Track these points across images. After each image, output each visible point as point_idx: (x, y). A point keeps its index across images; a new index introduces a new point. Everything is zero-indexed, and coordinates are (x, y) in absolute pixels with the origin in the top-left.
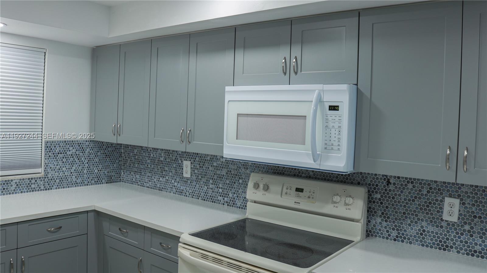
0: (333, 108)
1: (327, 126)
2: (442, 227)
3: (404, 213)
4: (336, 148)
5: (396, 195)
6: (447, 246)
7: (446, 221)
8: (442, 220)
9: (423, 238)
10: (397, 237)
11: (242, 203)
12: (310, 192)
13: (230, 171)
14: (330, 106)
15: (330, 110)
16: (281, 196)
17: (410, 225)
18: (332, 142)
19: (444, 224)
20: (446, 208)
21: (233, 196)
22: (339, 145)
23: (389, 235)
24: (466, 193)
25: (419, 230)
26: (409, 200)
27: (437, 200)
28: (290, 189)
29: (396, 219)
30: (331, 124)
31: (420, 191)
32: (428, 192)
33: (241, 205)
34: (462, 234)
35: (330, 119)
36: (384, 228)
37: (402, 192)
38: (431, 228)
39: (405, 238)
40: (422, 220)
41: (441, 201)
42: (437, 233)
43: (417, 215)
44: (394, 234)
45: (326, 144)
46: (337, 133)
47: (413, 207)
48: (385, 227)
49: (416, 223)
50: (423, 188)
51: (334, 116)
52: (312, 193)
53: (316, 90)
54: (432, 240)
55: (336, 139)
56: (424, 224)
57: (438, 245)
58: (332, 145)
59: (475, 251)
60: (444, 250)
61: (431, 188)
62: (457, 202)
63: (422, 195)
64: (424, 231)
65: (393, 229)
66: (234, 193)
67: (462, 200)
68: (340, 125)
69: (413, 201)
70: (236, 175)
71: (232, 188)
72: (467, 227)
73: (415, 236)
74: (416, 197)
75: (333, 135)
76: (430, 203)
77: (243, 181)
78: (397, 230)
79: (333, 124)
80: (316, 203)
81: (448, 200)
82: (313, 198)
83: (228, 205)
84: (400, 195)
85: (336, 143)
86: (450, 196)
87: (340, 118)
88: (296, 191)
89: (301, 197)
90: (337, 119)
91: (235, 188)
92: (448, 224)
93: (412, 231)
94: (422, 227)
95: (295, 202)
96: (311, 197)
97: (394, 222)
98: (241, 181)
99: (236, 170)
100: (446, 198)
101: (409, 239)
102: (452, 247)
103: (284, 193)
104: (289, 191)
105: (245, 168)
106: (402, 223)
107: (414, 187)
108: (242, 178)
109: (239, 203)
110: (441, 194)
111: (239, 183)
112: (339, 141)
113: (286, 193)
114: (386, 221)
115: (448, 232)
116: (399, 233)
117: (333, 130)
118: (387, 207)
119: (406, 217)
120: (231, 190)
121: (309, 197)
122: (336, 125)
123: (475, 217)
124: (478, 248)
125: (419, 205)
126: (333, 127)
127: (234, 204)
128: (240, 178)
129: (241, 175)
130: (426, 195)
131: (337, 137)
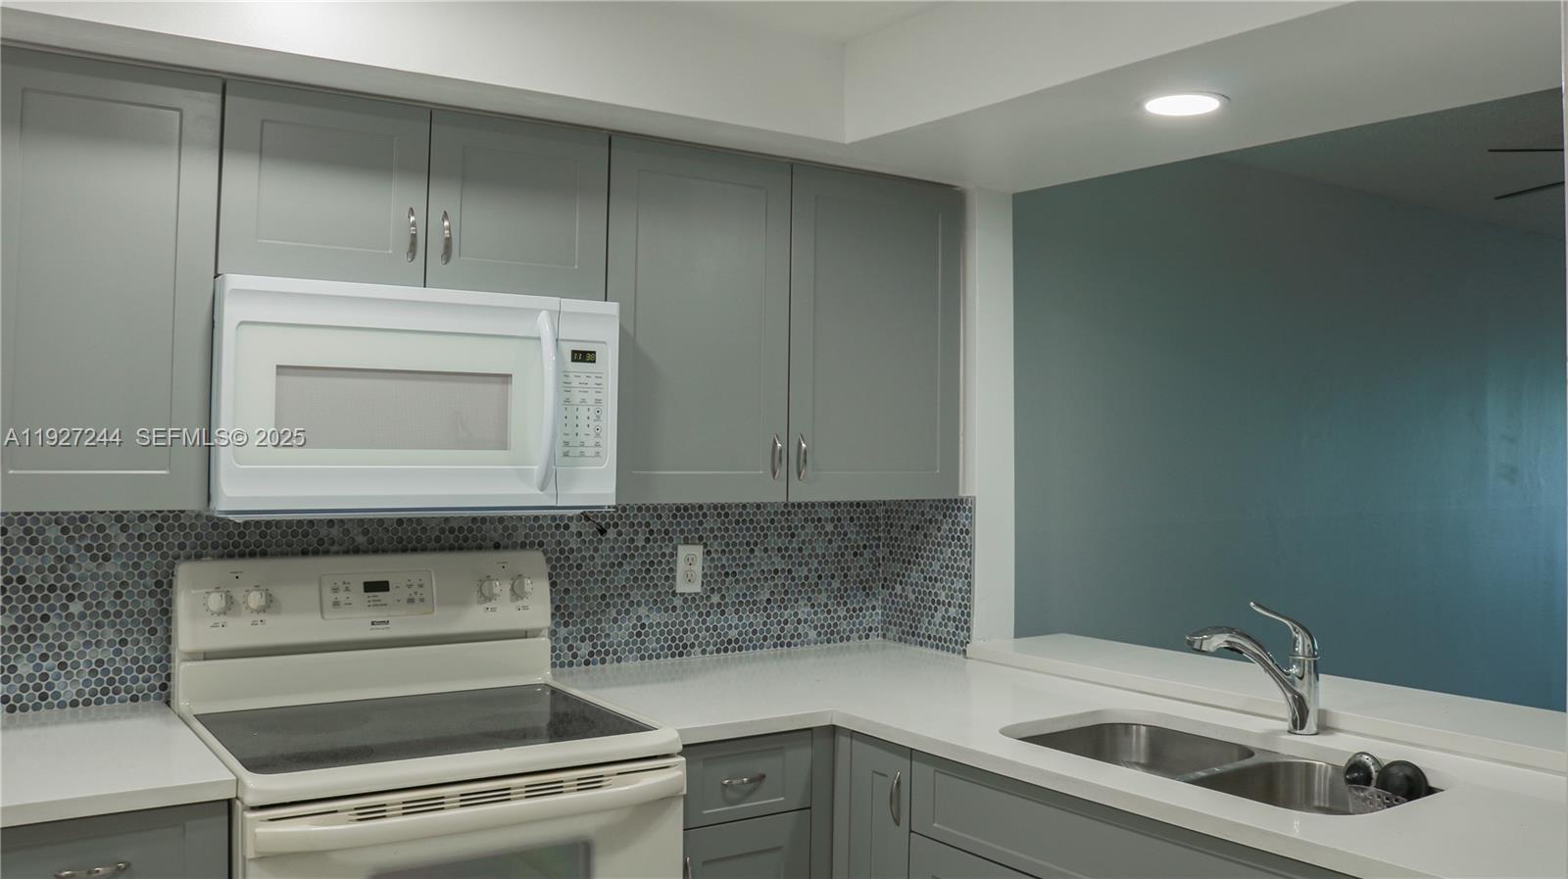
0: (582, 356)
1: (567, 401)
2: (674, 609)
3: (603, 597)
4: (591, 451)
5: (584, 558)
6: (685, 646)
7: (682, 594)
8: (674, 594)
9: (643, 642)
10: (591, 654)
11: (86, 683)
12: (410, 586)
13: (21, 580)
14: (574, 352)
15: (573, 360)
16: (323, 617)
17: (615, 620)
18: (582, 437)
19: (678, 602)
20: (681, 566)
21: (38, 667)
22: (597, 445)
23: (575, 656)
24: (712, 530)
25: (634, 626)
26: (612, 565)
27: (664, 555)
28: (347, 589)
29: (587, 614)
30: (577, 396)
31: (632, 541)
32: (647, 540)
33: (80, 693)
34: (708, 614)
35: (575, 382)
36: (562, 643)
37: (596, 550)
38: (656, 617)
39: (607, 653)
40: (639, 604)
41: (672, 555)
42: (666, 625)
43: (628, 596)
44: (585, 649)
45: (566, 444)
46: (594, 417)
47: (620, 579)
48: (566, 640)
49: (627, 612)
50: (636, 533)
51: (584, 376)
52: (415, 588)
53: (541, 310)
54: (658, 641)
55: (591, 431)
56: (643, 611)
57: (670, 648)
58: (582, 444)
59: (730, 642)
60: (681, 654)
61: (651, 532)
62: (698, 551)
63: (637, 548)
64: (643, 626)
65: (583, 640)
66: (44, 657)
67: (705, 545)
68: (598, 396)
69: (620, 564)
70: (52, 588)
71: (32, 638)
72: (715, 599)
73: (627, 643)
74: (624, 556)
75: (583, 422)
76: (652, 563)
77: (88, 606)
78: (591, 638)
79: (584, 396)
80: (435, 613)
81: (683, 551)
82: (422, 600)
83: (11, 709)
84: (592, 558)
85: (590, 441)
86: (686, 542)
87: (598, 381)
88: (366, 591)
89: (386, 605)
90: (592, 382)
91: (45, 638)
92: (685, 601)
93: (619, 633)
94: (639, 618)
95: (373, 623)
96: (417, 598)
97: (583, 622)
98: (76, 607)
99: (52, 569)
100: (680, 548)
101: (615, 652)
102: (693, 646)
103: (328, 604)
104: (342, 596)
105: (94, 558)
106: (599, 621)
107: (620, 534)
108: (82, 596)
109: (69, 688)
110: (671, 540)
111: (70, 616)
112: (598, 435)
113: (336, 604)
114: (566, 624)
115: (686, 616)
116: (594, 646)
117: (583, 409)
118: (567, 591)
119: (608, 605)
120: (26, 649)
121: (411, 601)
122: (591, 397)
123: (727, 574)
124: (733, 634)
125: (632, 571)
126: (583, 401)
127: (43, 697)
128: (71, 598)
129: (76, 586)
130: (644, 548)
131: (593, 425)
